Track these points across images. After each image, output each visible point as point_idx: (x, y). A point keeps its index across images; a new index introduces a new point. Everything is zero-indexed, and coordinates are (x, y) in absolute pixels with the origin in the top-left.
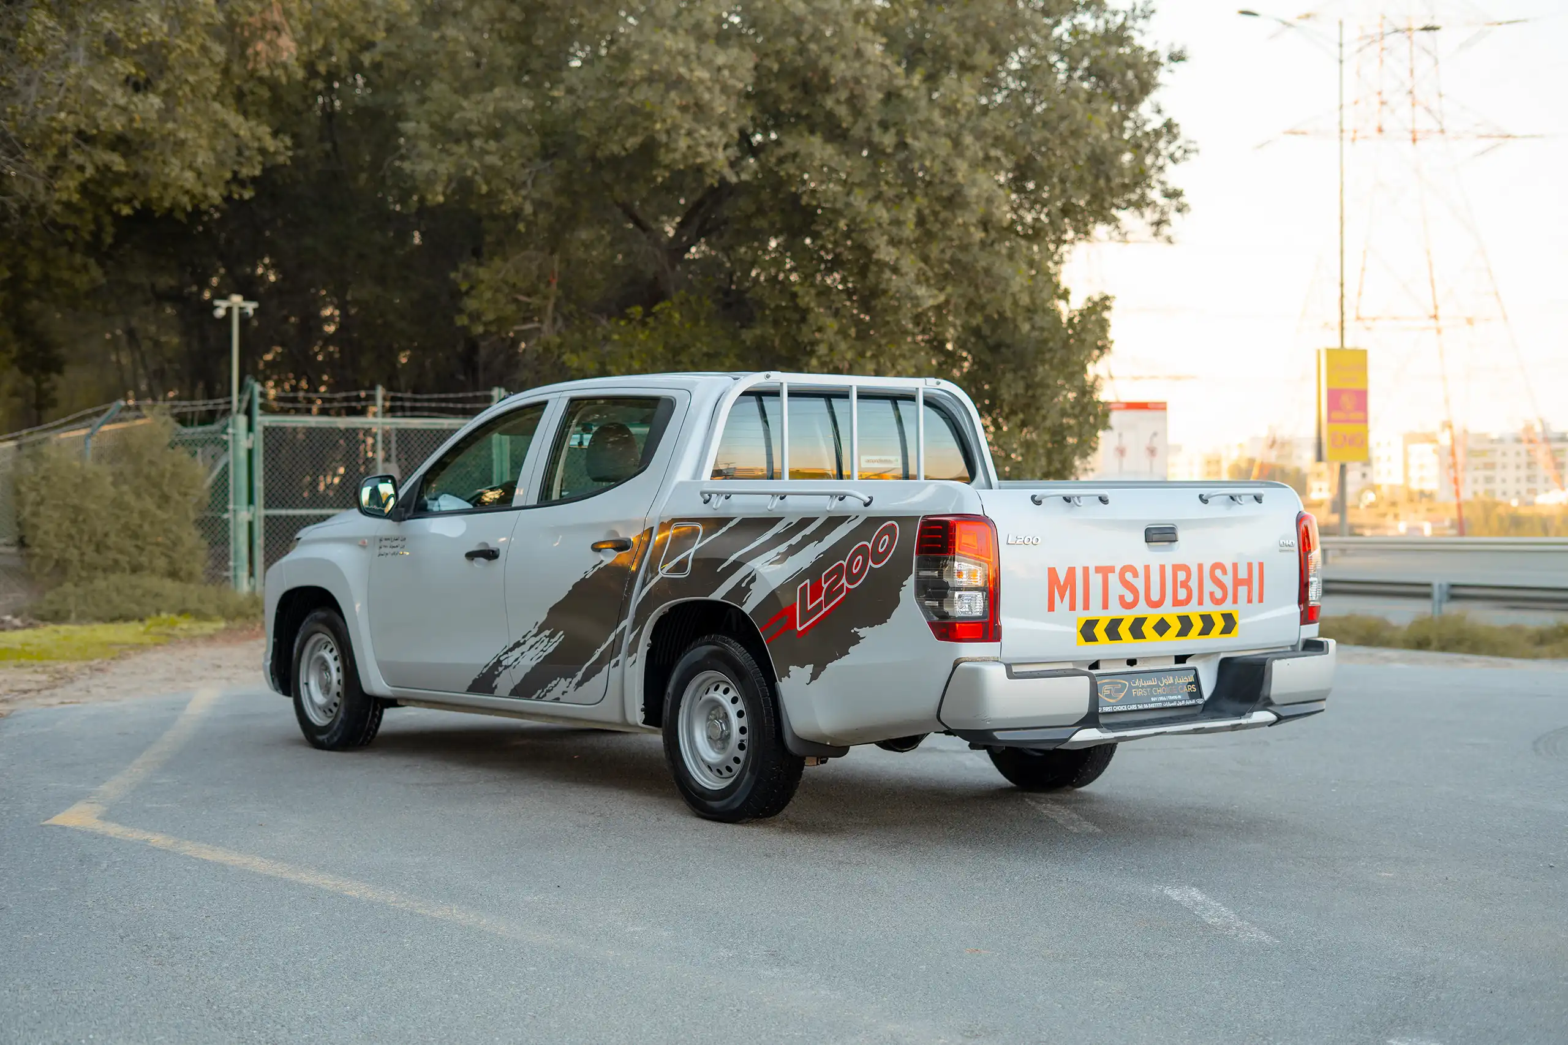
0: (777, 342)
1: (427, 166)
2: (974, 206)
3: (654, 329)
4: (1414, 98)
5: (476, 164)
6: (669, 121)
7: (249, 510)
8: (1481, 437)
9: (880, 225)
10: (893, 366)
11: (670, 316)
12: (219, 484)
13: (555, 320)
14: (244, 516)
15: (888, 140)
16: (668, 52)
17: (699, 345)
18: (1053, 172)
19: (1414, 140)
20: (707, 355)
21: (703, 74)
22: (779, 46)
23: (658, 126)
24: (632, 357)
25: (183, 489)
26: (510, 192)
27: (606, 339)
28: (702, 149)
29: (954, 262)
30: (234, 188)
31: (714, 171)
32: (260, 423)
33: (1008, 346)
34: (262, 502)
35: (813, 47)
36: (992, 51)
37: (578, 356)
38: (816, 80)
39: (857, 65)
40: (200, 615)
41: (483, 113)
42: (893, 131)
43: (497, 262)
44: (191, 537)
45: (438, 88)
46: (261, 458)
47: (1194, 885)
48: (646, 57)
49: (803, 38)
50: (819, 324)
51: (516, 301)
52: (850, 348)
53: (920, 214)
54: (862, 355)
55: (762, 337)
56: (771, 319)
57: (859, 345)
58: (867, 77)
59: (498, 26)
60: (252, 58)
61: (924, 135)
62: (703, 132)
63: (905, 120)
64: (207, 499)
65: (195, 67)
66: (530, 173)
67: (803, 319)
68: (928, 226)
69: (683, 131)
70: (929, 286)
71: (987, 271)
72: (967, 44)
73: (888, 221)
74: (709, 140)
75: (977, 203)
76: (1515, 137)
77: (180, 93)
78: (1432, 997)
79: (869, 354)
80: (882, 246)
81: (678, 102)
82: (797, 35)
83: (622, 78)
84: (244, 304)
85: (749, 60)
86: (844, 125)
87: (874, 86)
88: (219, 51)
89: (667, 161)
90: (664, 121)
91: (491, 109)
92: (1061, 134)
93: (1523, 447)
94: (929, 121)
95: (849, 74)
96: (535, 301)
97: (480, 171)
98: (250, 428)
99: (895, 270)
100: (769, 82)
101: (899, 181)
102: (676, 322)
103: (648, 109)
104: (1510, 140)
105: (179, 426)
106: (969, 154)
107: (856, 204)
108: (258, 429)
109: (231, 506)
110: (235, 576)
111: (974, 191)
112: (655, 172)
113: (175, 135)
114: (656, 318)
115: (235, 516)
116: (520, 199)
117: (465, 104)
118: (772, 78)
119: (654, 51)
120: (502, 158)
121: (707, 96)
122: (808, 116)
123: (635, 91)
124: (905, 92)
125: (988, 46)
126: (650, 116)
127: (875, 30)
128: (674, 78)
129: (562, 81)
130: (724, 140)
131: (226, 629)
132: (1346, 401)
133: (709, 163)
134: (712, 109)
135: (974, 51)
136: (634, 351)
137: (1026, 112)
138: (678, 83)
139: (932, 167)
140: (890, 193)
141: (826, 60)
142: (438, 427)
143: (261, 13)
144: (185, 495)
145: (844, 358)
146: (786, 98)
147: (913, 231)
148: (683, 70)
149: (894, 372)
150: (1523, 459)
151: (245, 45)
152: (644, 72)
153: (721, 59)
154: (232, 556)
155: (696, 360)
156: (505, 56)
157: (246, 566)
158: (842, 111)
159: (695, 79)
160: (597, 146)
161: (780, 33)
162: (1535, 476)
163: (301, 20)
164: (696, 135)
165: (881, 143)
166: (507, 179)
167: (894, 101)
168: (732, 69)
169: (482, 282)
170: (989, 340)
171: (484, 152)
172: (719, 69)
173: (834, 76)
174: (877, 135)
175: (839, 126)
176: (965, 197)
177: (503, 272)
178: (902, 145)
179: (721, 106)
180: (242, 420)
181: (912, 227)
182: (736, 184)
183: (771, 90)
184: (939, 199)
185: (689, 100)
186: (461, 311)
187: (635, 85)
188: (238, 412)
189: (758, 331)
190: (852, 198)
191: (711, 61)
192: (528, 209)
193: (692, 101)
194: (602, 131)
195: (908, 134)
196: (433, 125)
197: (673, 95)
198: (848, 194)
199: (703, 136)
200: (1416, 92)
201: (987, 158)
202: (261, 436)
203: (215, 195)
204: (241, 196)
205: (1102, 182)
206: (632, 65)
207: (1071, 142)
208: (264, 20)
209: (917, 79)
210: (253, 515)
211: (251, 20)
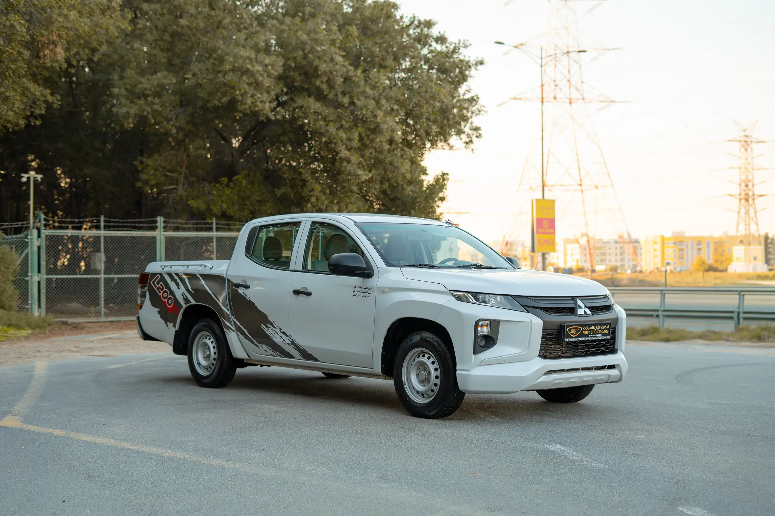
0: (292, 196)
1: (124, 110)
2: (385, 133)
3: (233, 188)
4: (570, 83)
5: (149, 110)
6: (243, 90)
7: (38, 276)
8: (600, 240)
9: (342, 140)
10: (347, 207)
11: (241, 182)
12: (24, 263)
13: (184, 184)
14: (36, 278)
15: (346, 100)
16: (242, 57)
17: (255, 196)
18: (423, 116)
19: (570, 103)
20: (258, 201)
21: (259, 68)
22: (295, 55)
23: (237, 92)
24: (222, 202)
25: (7, 266)
26: (165, 123)
27: (210, 193)
28: (259, 104)
29: (376, 159)
30: (31, 119)
31: (264, 114)
32: (44, 233)
33: (399, 199)
34: (45, 272)
35: (311, 56)
36: (394, 59)
37: (197, 202)
38: (312, 71)
39: (331, 65)
40: (18, 327)
41: (152, 85)
42: (348, 96)
43: (156, 156)
44: (10, 289)
45: (129, 73)
46: (44, 251)
47: (557, 443)
48: (231, 59)
49: (306, 52)
50: (312, 187)
51: (166, 175)
52: (326, 199)
53: (360, 135)
54: (332, 202)
55: (285, 193)
56: (289, 184)
57: (331, 197)
58: (336, 71)
59: (159, 43)
60: (42, 57)
61: (362, 98)
62: (259, 95)
63: (354, 91)
64: (18, 271)
65: (15, 61)
66: (174, 114)
67: (304, 185)
68: (364, 141)
69: (249, 95)
70: (364, 170)
71: (391, 164)
72: (383, 56)
73: (345, 139)
74: (262, 99)
75: (386, 132)
76: (616, 102)
77: (7, 74)
78: (687, 489)
79: (335, 202)
80: (343, 150)
81: (247, 81)
82: (303, 50)
83: (220, 69)
84: (36, 176)
85: (280, 62)
86: (325, 93)
87: (339, 75)
88: (27, 54)
89: (242, 109)
90: (240, 90)
91: (156, 83)
92: (426, 98)
93: (618, 246)
94: (364, 92)
95: (327, 69)
96: (175, 175)
97: (150, 112)
98: (39, 236)
99: (349, 162)
100: (290, 72)
101: (351, 120)
102: (244, 185)
103: (233, 84)
104: (614, 103)
105: (4, 235)
106: (384, 108)
107: (330, 130)
108: (43, 236)
109: (29, 274)
110: (32, 308)
111: (386, 126)
112: (235, 114)
113: (4, 94)
114: (235, 184)
115: (31, 279)
116: (170, 126)
117: (143, 80)
118: (291, 70)
119: (235, 57)
120: (161, 107)
121: (260, 79)
122: (308, 89)
123: (226, 76)
124: (354, 78)
125: (392, 57)
126: (233, 88)
127: (340, 48)
128: (245, 69)
129: (191, 70)
130: (269, 99)
131: (32, 334)
132: (546, 224)
133: (262, 110)
134: (263, 85)
135: (386, 59)
136: (223, 199)
137: (410, 89)
138: (247, 72)
139: (366, 114)
140: (346, 125)
141: (317, 62)
142: (131, 235)
143: (48, 36)
144: (8, 268)
145: (323, 204)
146: (298, 79)
147: (357, 144)
148: (249, 66)
149: (347, 210)
150: (619, 251)
151: (39, 51)
152: (231, 67)
153: (267, 61)
154: (30, 298)
155: (253, 203)
156: (162, 57)
157: (37, 303)
158: (324, 87)
159: (255, 71)
160: (208, 101)
161: (295, 49)
162: (624, 259)
163: (66, 39)
164: (256, 97)
165: (342, 102)
166: (163, 117)
167: (348, 82)
168: (273, 66)
169: (149, 166)
170: (390, 196)
171: (153, 103)
172: (266, 66)
173: (320, 70)
174: (340, 98)
175: (323, 94)
176: (381, 129)
177: (159, 161)
178: (352, 103)
179: (267, 83)
180: (35, 232)
181: (357, 142)
182: (274, 120)
183: (290, 76)
184: (369, 129)
185: (251, 80)
186: (139, 180)
187: (226, 73)
188: (33, 228)
189: (283, 190)
190: (328, 128)
191: (262, 62)
192: (174, 131)
193: (253, 81)
194: (210, 94)
195: (355, 98)
196: (127, 90)
197: (244, 77)
198: (327, 125)
199: (259, 98)
200: (571, 80)
201: (392, 109)
202: (44, 240)
203: (22, 122)
204: (35, 123)
205: (445, 122)
206: (225, 63)
207: (431, 102)
208: (48, 39)
209: (359, 72)
210: (40, 278)
211: (43, 39)
